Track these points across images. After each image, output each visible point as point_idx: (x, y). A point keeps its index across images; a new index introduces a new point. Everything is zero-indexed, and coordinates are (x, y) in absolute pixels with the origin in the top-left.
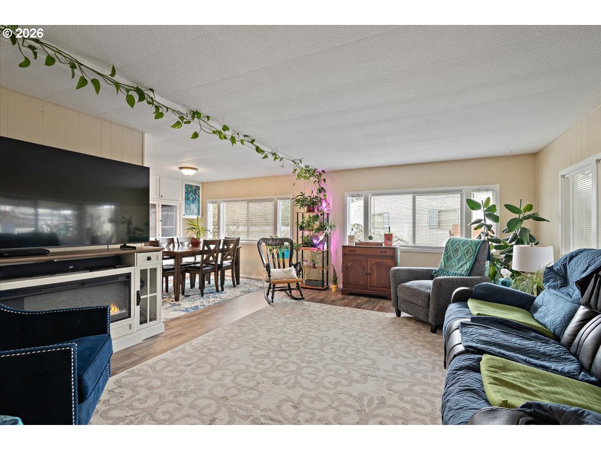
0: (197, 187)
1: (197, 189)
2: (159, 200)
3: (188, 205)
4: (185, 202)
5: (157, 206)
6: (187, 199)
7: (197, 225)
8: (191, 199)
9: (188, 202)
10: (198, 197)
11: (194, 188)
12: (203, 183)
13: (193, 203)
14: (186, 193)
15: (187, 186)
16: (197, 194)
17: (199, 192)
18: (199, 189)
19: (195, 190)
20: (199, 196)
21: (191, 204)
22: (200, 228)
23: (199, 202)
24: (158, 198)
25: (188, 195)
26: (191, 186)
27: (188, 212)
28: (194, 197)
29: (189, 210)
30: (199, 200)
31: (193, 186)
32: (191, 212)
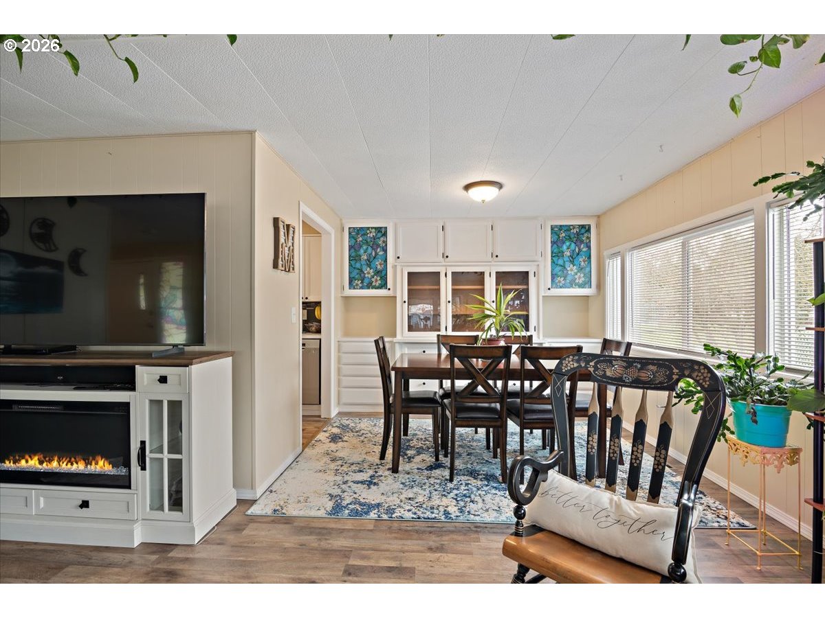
1: (584, 231)
2: (491, 263)
3: (558, 268)
4: (553, 262)
6: (557, 255)
8: (568, 254)
9: (560, 262)
10: (585, 249)
11: (575, 231)
12: (598, 217)
13: (572, 262)
14: (553, 243)
15: (557, 230)
16: (582, 242)
17: (589, 238)
18: (588, 230)
19: (578, 234)
20: (589, 247)
21: (568, 264)
23: (589, 257)
24: (491, 259)
25: (559, 247)
26: (568, 228)
27: (560, 282)
28: (575, 249)
29: (563, 279)
30: (590, 256)
31: (571, 227)
32: (568, 281)
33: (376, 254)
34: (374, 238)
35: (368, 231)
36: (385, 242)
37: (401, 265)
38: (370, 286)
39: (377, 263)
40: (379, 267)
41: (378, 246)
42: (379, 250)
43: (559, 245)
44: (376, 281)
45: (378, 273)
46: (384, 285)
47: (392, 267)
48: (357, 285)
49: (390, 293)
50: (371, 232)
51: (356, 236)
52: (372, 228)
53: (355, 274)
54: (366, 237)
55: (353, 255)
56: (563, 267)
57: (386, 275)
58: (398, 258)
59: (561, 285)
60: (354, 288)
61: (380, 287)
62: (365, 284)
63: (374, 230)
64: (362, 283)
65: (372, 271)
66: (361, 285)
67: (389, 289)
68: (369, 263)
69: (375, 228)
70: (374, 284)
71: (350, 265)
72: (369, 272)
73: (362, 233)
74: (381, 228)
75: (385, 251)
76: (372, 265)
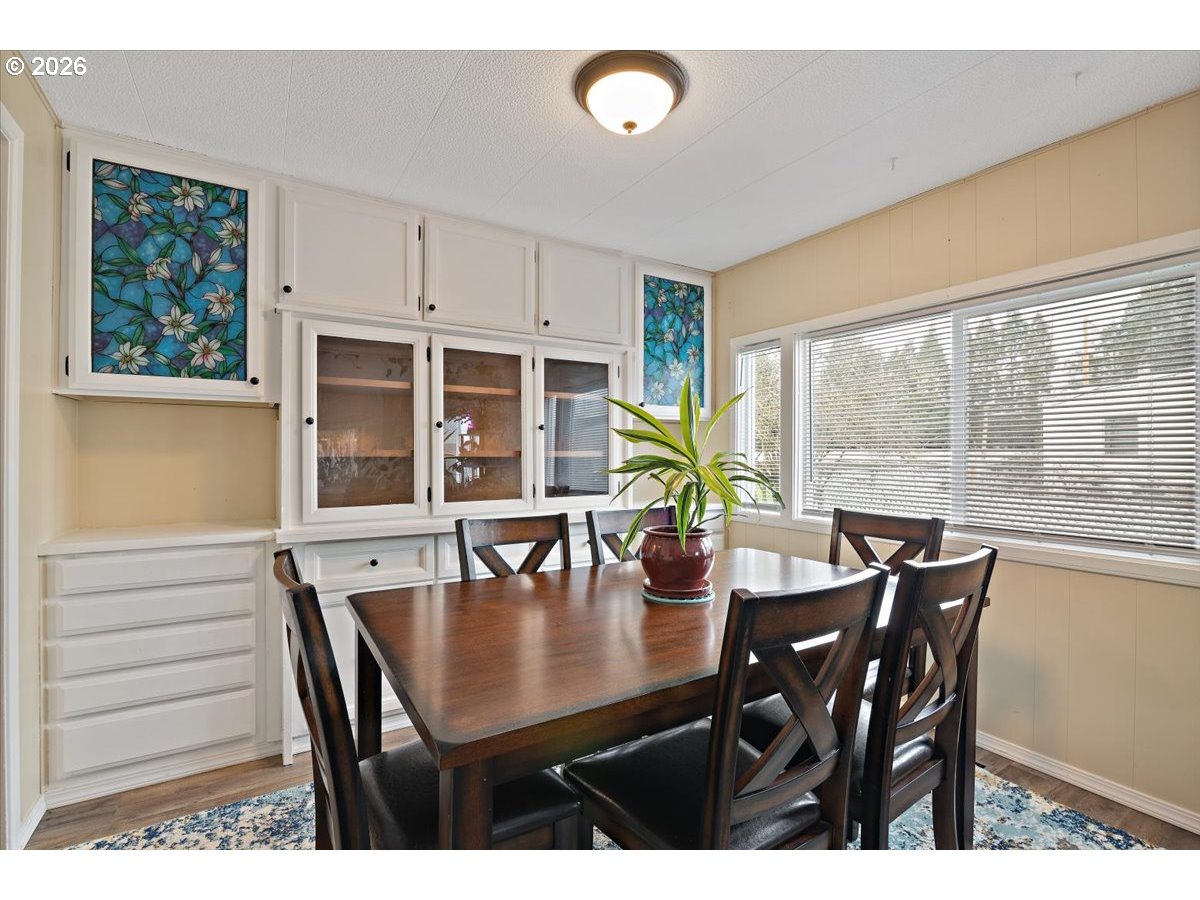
0: (692, 288)
1: (693, 297)
2: (535, 337)
3: (655, 364)
4: (647, 351)
5: (526, 365)
6: (653, 337)
7: (683, 447)
8: (670, 337)
9: (658, 352)
10: (695, 333)
11: (681, 294)
12: (714, 275)
13: (677, 354)
14: (648, 312)
15: (654, 286)
16: (691, 317)
17: (701, 312)
18: (700, 298)
19: (686, 301)
20: (701, 330)
21: (670, 357)
22: (704, 461)
23: (702, 349)
24: (533, 328)
25: (657, 322)
26: (671, 287)
27: (657, 392)
28: (681, 331)
29: (661, 385)
30: (703, 347)
31: (676, 286)
32: (670, 391)
33: (207, 267)
34: (200, 216)
35: (176, 190)
36: (243, 237)
37: (296, 314)
38: (179, 366)
39: (211, 296)
40: (216, 309)
41: (215, 243)
42: (216, 256)
43: (658, 318)
44: (206, 352)
45: (210, 326)
46: (235, 367)
47: (265, 315)
48: (129, 359)
49: (259, 393)
50: (186, 195)
51: (125, 196)
52: (192, 182)
53: (117, 319)
54: (167, 205)
55: (111, 254)
56: (663, 361)
57: (244, 335)
58: (287, 289)
59: (659, 398)
60: (116, 370)
61: (221, 373)
62: (162, 359)
63: (197, 191)
64: (150, 352)
65: (189, 318)
66: (144, 361)
67: (254, 381)
68: (179, 292)
69: (205, 186)
70: (197, 361)
71: (98, 290)
72: (176, 323)
73: (153, 190)
74: (225, 189)
75: (242, 264)
76: (191, 301)
